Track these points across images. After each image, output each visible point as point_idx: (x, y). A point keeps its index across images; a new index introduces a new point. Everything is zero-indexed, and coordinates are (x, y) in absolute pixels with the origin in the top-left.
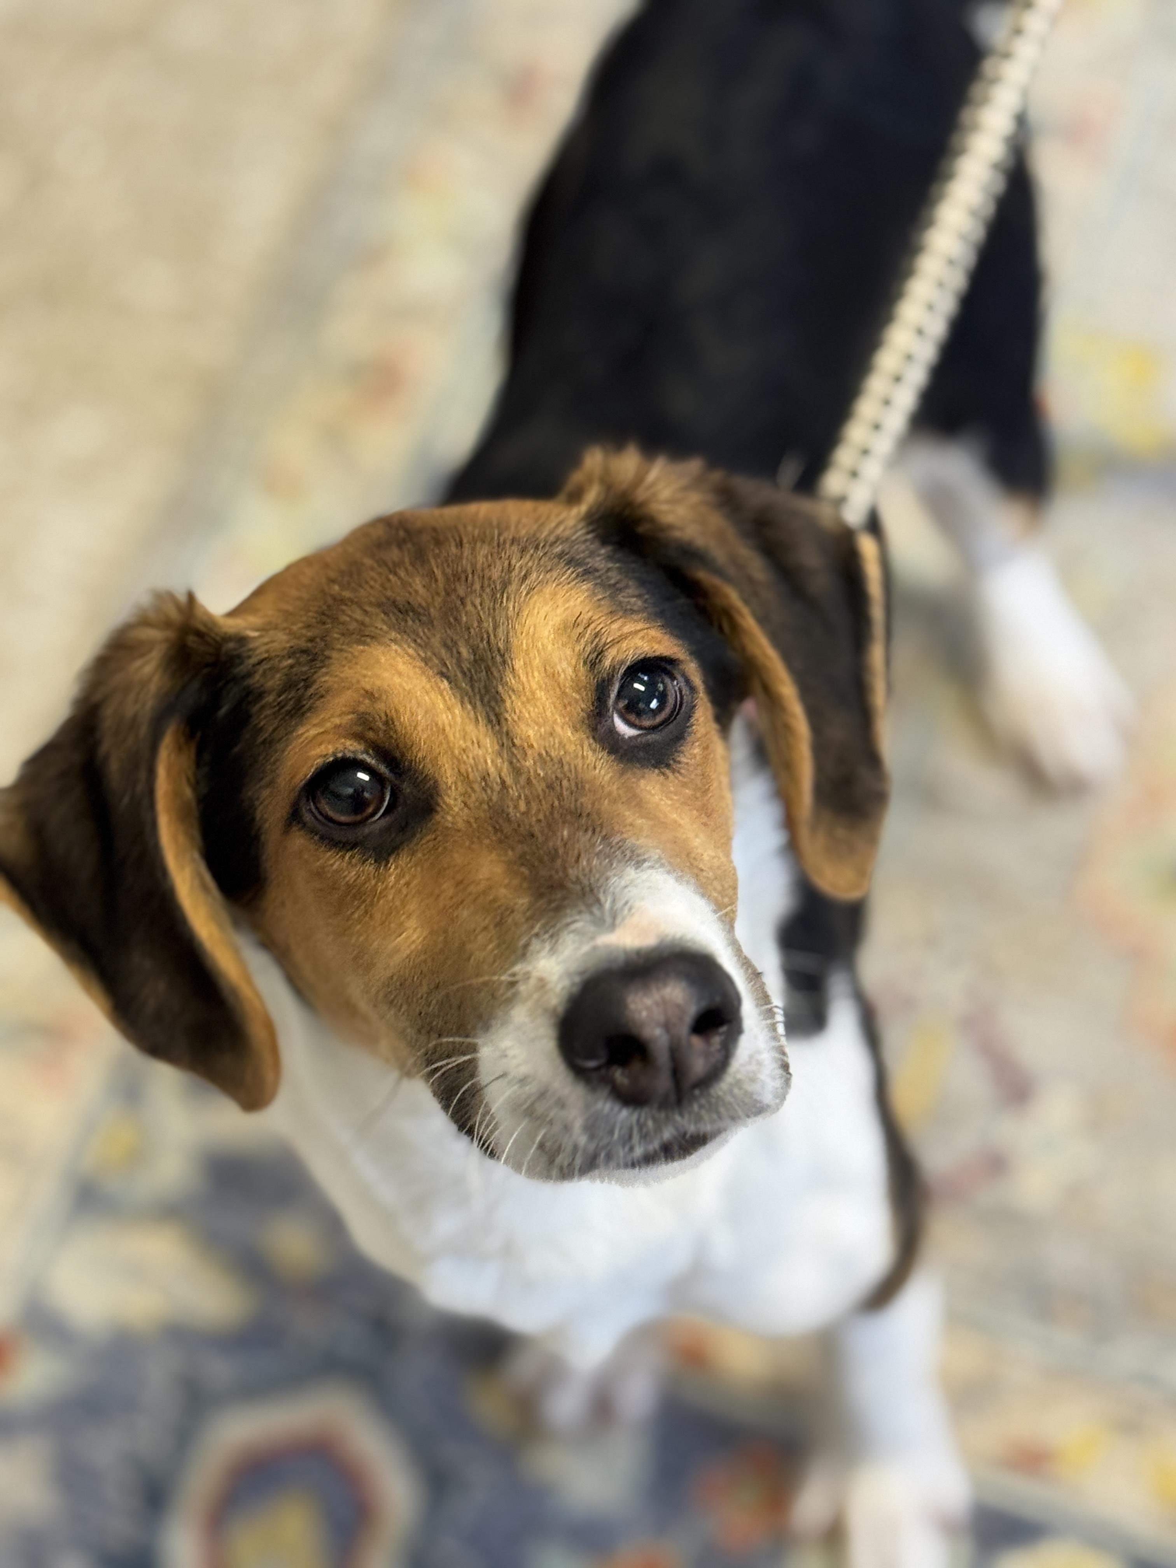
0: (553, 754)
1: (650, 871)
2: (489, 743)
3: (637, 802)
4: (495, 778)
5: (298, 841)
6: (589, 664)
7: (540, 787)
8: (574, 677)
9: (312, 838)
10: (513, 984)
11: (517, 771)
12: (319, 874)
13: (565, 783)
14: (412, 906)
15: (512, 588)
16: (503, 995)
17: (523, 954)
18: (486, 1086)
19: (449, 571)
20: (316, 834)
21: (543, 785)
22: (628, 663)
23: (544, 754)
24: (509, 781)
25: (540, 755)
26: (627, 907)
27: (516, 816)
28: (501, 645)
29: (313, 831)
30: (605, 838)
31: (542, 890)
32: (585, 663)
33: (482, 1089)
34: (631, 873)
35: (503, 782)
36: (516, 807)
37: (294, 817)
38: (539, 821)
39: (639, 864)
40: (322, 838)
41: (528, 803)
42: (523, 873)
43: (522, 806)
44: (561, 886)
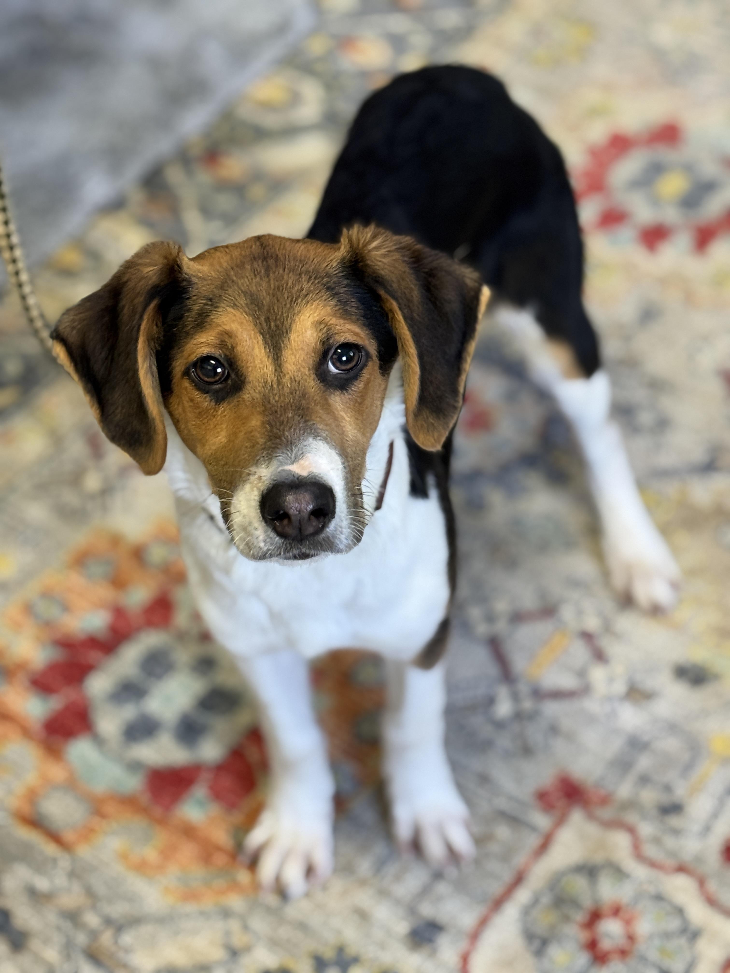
0: (297, 379)
1: (318, 441)
2: (271, 368)
3: (327, 407)
4: (269, 383)
5: (186, 383)
6: (322, 342)
7: (286, 390)
8: (315, 347)
9: (191, 384)
10: (249, 474)
11: (279, 383)
12: (192, 400)
13: (298, 393)
14: (224, 426)
15: (300, 300)
16: (244, 477)
17: (257, 463)
18: (232, 513)
19: (277, 283)
20: (194, 383)
21: (288, 391)
22: (340, 343)
23: (293, 377)
24: (275, 386)
25: (291, 378)
26: (302, 456)
27: (273, 401)
28: (288, 326)
29: (193, 381)
30: (306, 421)
31: (271, 438)
32: (321, 341)
33: (230, 514)
34: (311, 439)
35: (272, 386)
36: (274, 398)
37: (186, 373)
38: (281, 406)
39: (315, 437)
40: (196, 385)
41: (280, 397)
42: (266, 428)
43: (277, 398)
44: (280, 438)
